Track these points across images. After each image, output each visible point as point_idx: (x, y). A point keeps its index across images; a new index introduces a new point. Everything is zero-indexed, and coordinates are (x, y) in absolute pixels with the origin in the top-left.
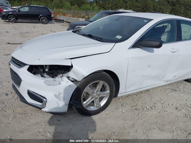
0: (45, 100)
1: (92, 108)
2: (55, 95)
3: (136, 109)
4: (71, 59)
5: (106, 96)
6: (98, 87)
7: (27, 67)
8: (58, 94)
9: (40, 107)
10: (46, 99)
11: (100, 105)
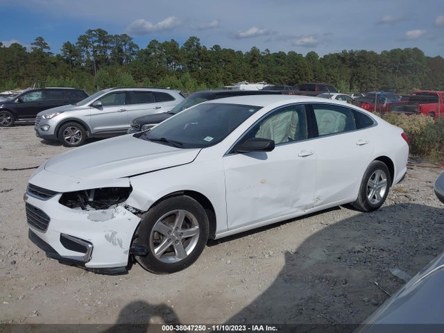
0: (90, 246)
1: (172, 260)
2: (106, 237)
3: (251, 258)
4: (129, 177)
5: (195, 236)
6: (177, 220)
7: (58, 197)
8: (110, 234)
9: (83, 260)
10: (92, 244)
11: (186, 252)
